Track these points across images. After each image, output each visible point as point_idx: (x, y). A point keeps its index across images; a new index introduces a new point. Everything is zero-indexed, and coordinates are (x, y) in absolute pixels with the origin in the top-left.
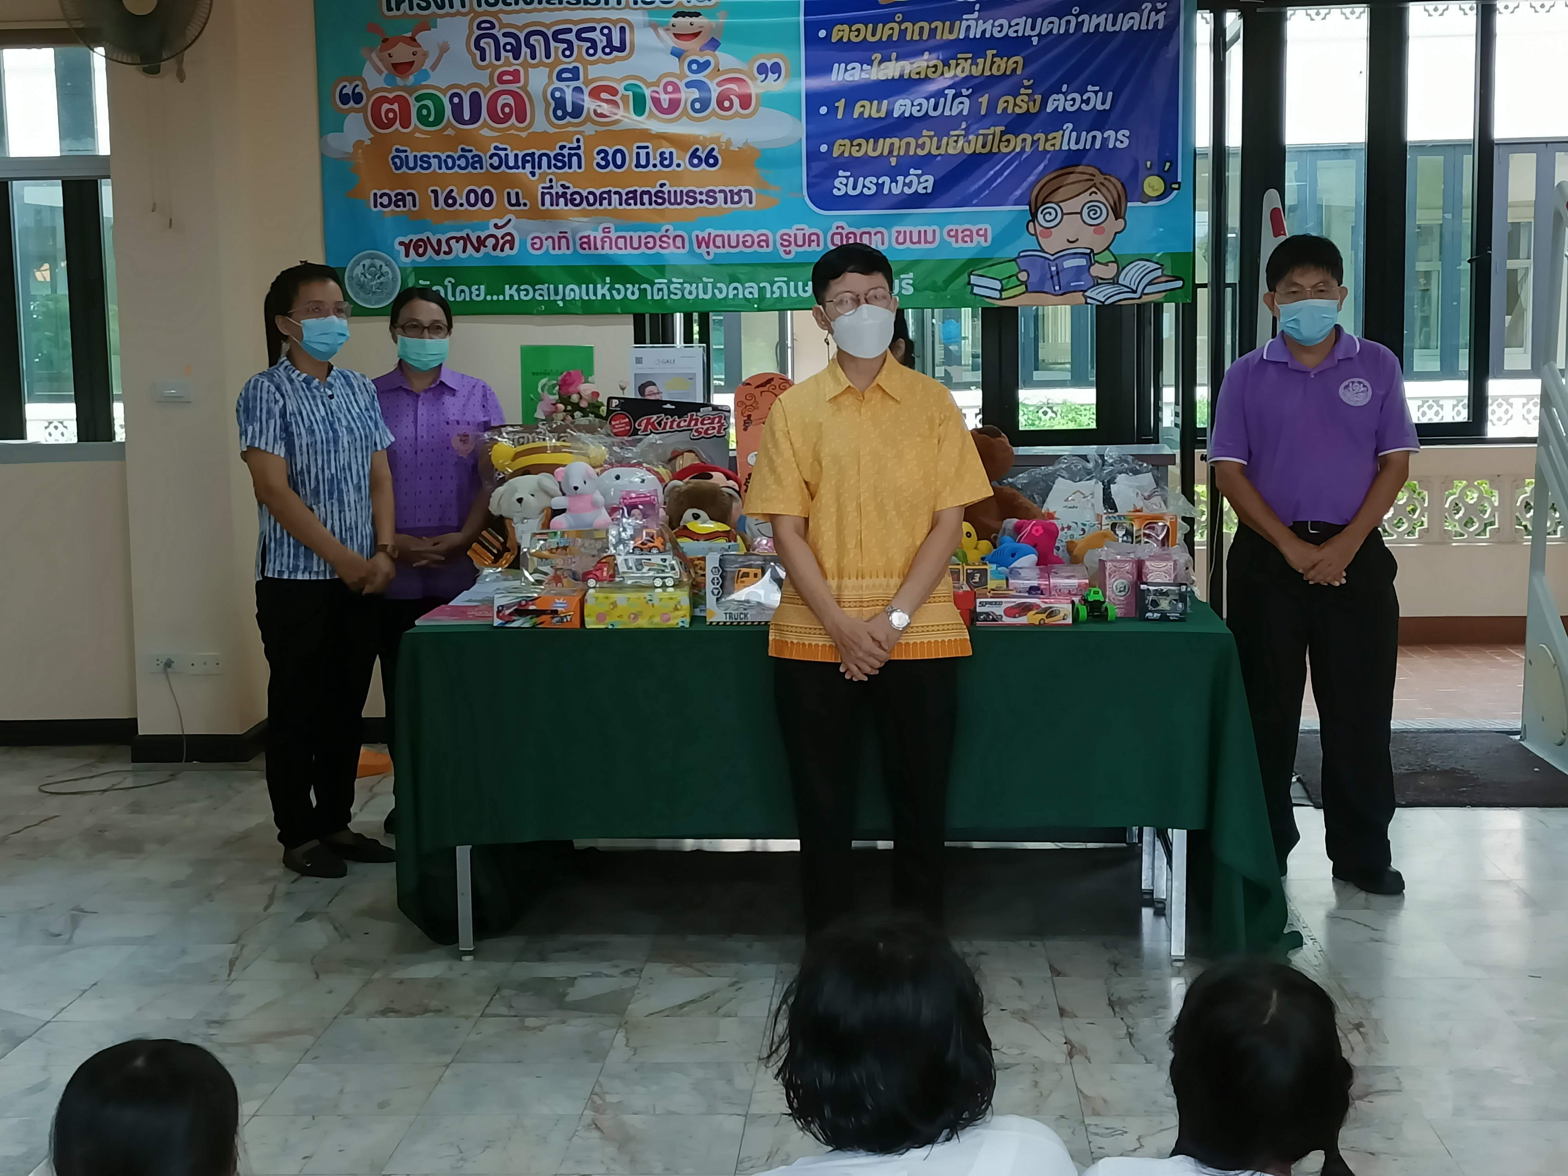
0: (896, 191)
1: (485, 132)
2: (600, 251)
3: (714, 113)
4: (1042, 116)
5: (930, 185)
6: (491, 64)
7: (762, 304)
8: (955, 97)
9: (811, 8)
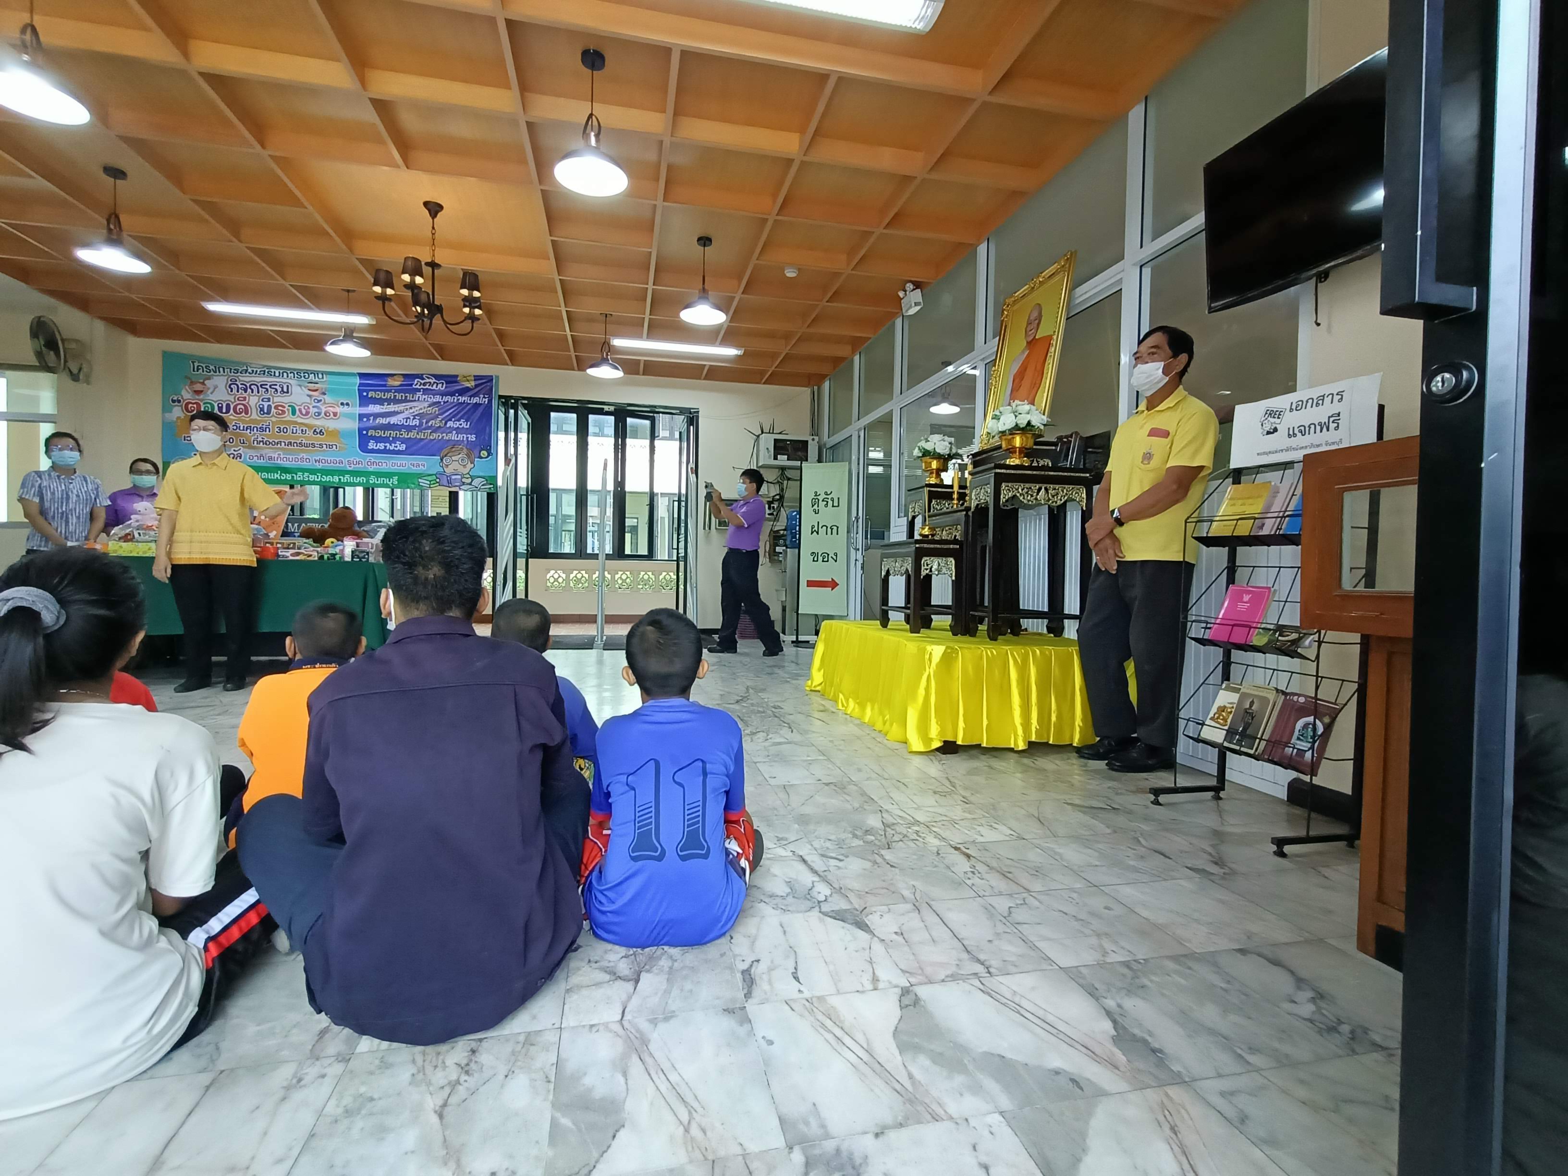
0: (391, 449)
2: (276, 462)
3: (323, 417)
4: (445, 428)
5: (404, 448)
6: (234, 394)
8: (413, 419)
9: (361, 385)
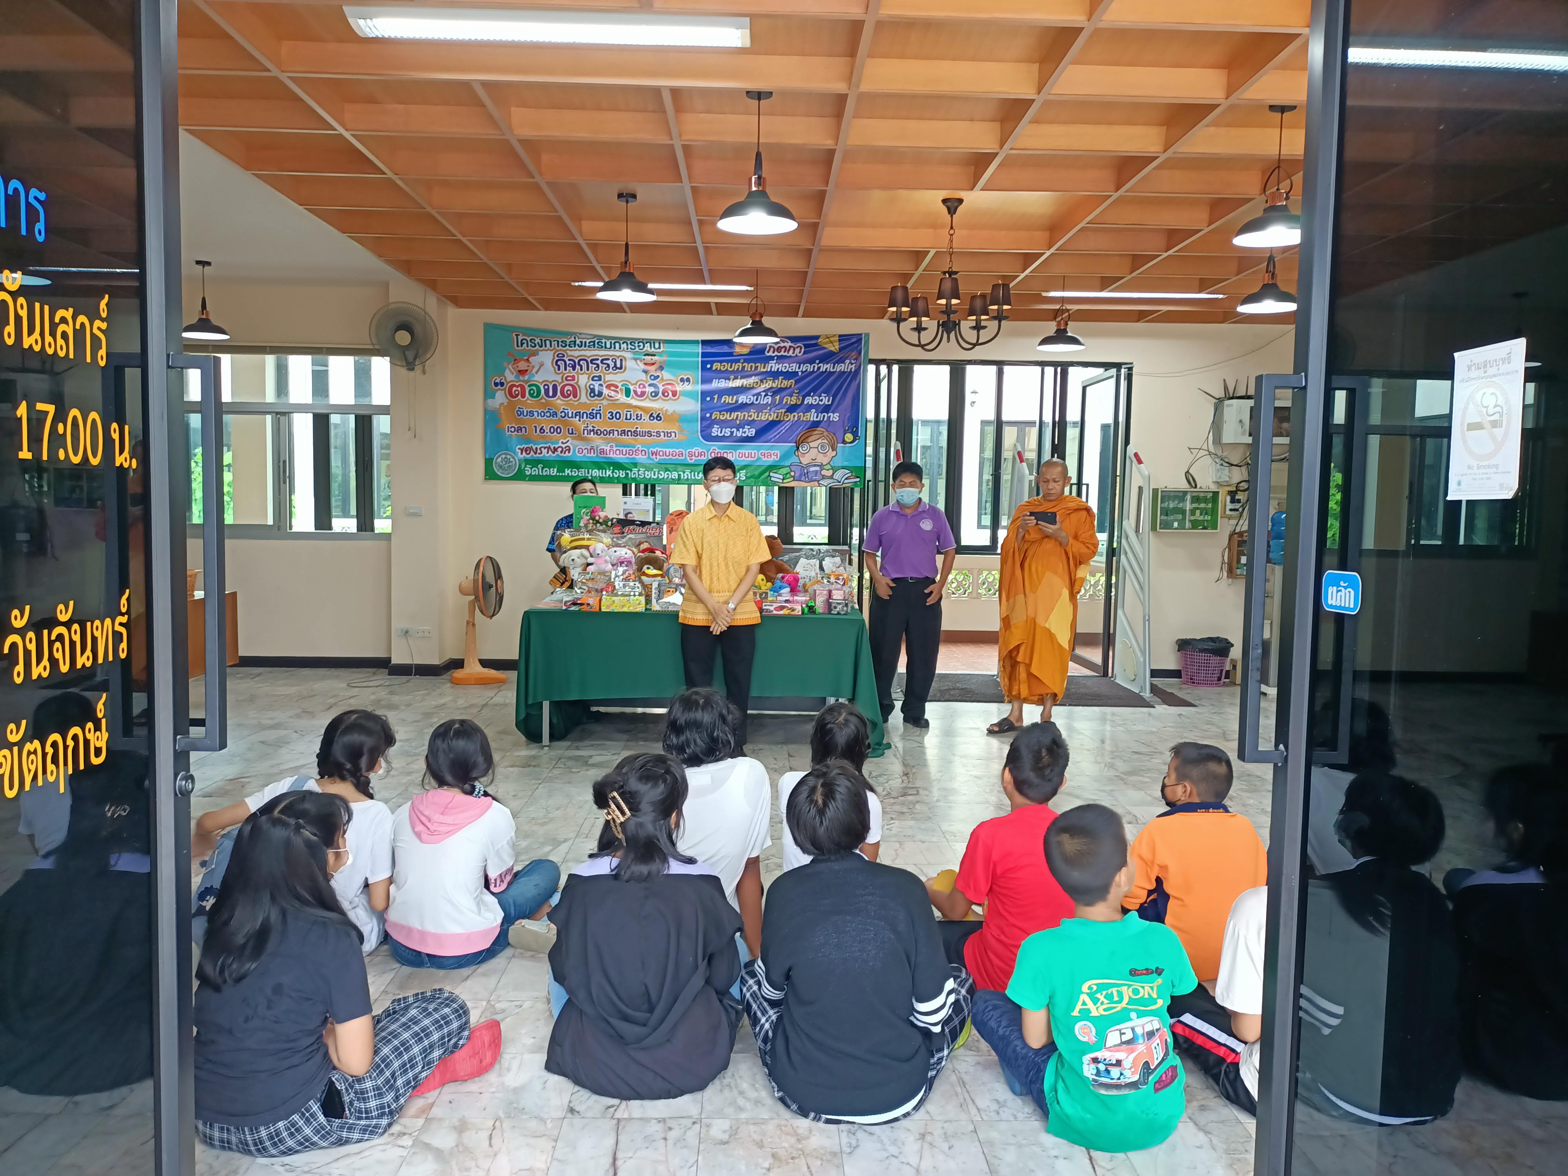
0: (739, 434)
1: (559, 401)
2: (609, 456)
3: (660, 398)
4: (803, 406)
5: (754, 433)
6: (562, 372)
7: (678, 481)
8: (765, 396)
9: (704, 355)
